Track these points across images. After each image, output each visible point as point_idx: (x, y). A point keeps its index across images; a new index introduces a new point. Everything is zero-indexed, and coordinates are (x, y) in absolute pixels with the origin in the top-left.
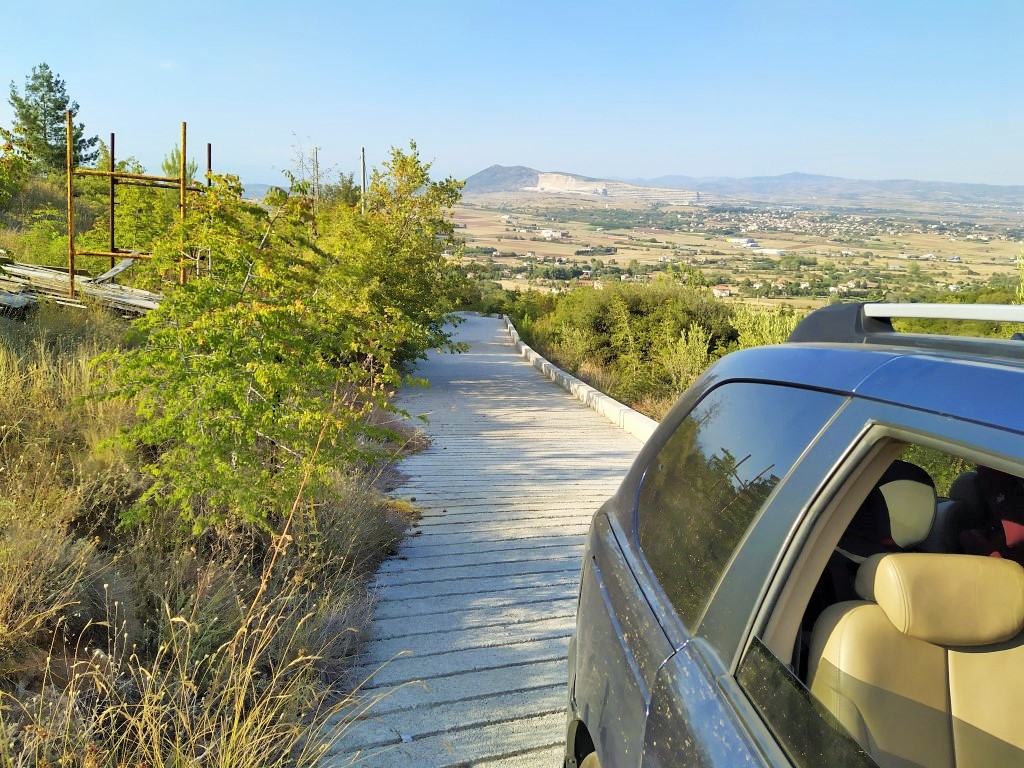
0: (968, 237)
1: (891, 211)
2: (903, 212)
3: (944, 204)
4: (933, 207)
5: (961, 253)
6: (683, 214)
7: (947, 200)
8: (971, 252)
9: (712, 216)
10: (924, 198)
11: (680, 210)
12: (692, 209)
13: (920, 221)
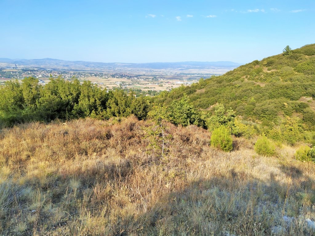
0: (103, 77)
1: (80, 70)
2: (83, 70)
3: (93, 68)
4: (91, 69)
5: (103, 81)
6: (13, 72)
7: (93, 67)
8: (105, 81)
9: (24, 73)
10: (87, 66)
11: (11, 71)
12: (16, 70)
13: (89, 73)
